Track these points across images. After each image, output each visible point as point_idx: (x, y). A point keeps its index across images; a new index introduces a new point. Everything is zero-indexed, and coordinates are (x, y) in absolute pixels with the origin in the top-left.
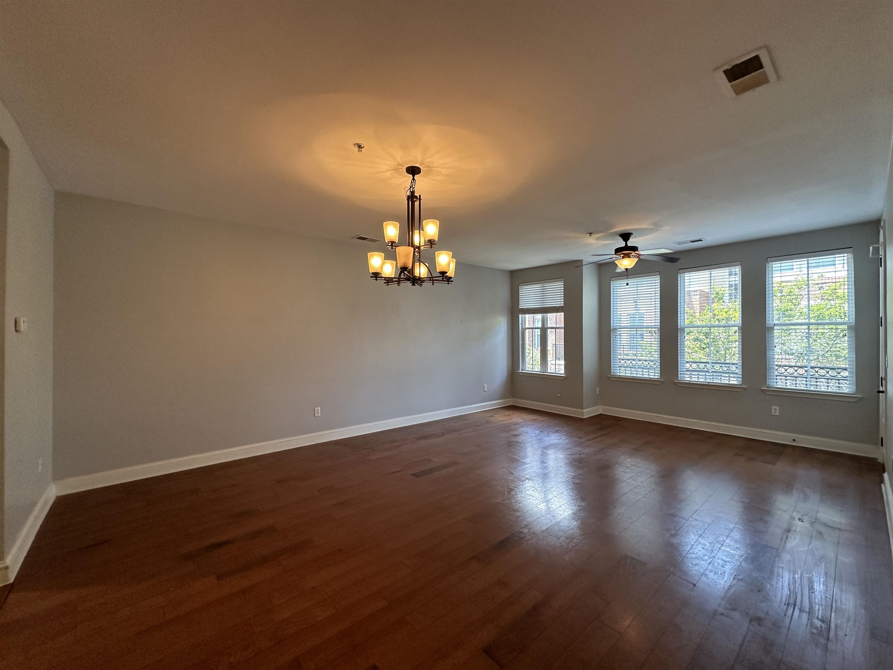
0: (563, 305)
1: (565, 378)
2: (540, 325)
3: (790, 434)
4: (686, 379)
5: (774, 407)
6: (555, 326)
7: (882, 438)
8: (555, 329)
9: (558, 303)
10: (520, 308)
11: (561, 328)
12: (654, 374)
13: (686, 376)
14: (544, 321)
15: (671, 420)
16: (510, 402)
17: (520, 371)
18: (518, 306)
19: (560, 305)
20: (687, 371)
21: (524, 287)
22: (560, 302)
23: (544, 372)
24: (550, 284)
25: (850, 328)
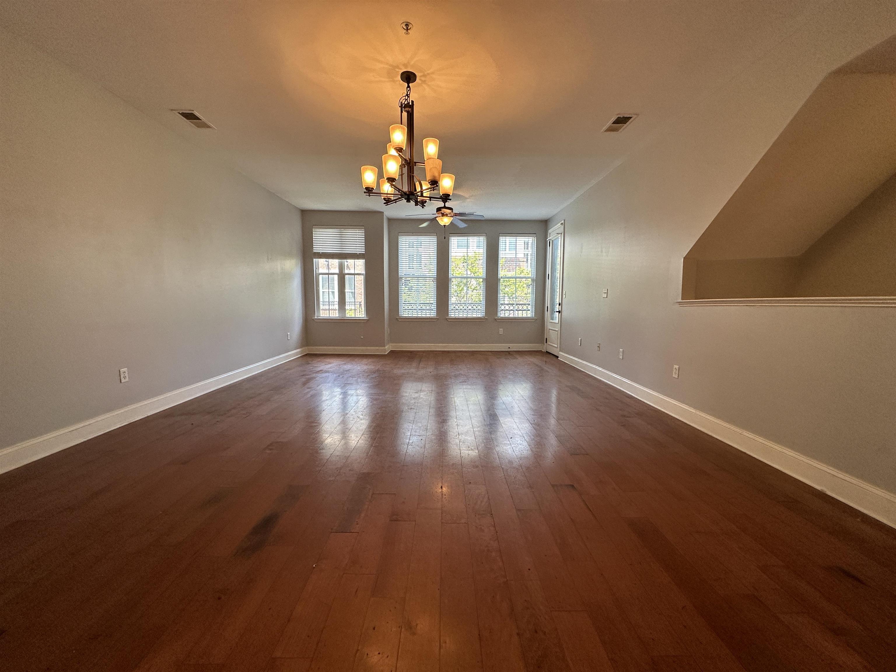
0: (364, 252)
1: (368, 320)
2: (337, 271)
3: (507, 345)
4: (452, 316)
5: (500, 329)
6: (353, 272)
7: (546, 339)
8: (354, 276)
9: (358, 250)
10: (314, 251)
11: (362, 274)
12: (433, 314)
13: (452, 314)
14: (341, 267)
15: (445, 347)
16: (307, 350)
17: (316, 318)
18: (313, 250)
19: (360, 252)
20: (452, 310)
21: (318, 230)
22: (360, 249)
23: (343, 317)
24: (348, 230)
25: (533, 280)
